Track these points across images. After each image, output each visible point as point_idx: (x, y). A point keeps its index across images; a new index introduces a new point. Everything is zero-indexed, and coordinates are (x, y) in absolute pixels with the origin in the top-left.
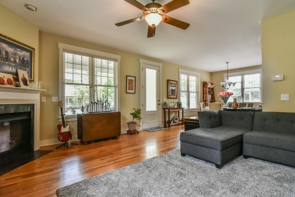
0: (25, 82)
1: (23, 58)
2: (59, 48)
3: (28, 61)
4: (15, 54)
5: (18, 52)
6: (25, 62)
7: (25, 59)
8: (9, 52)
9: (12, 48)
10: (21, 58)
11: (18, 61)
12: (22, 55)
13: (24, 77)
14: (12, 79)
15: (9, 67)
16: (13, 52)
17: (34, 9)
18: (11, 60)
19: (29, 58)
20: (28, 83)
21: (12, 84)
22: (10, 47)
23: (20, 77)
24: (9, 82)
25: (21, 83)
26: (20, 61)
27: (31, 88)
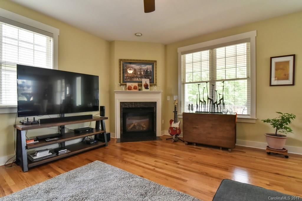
0: (146, 87)
1: (146, 70)
2: (178, 53)
3: (151, 71)
4: (141, 69)
5: (143, 67)
6: (148, 73)
7: (148, 71)
8: (136, 69)
9: (139, 66)
10: (145, 71)
11: (142, 73)
12: (145, 69)
13: (146, 83)
14: (137, 86)
15: (137, 79)
16: (139, 68)
17: (140, 35)
18: (137, 74)
19: (151, 69)
20: (149, 87)
21: (136, 89)
22: (137, 66)
23: (143, 83)
24: (135, 88)
25: (143, 87)
26: (145, 73)
27: (150, 90)
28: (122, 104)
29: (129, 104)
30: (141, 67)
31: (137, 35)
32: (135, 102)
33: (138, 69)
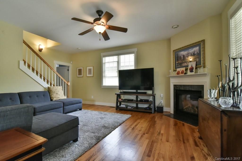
0: (192, 70)
4: (188, 54)
5: (190, 51)
7: (195, 53)
9: (186, 51)
10: (192, 54)
11: (190, 57)
12: (192, 52)
13: (192, 66)
14: (184, 71)
18: (186, 59)
23: (190, 67)
24: (182, 72)
25: (189, 71)
27: (195, 73)
28: (175, 86)
29: (179, 87)
30: (188, 52)
31: (174, 27)
32: (184, 85)
33: (186, 54)
